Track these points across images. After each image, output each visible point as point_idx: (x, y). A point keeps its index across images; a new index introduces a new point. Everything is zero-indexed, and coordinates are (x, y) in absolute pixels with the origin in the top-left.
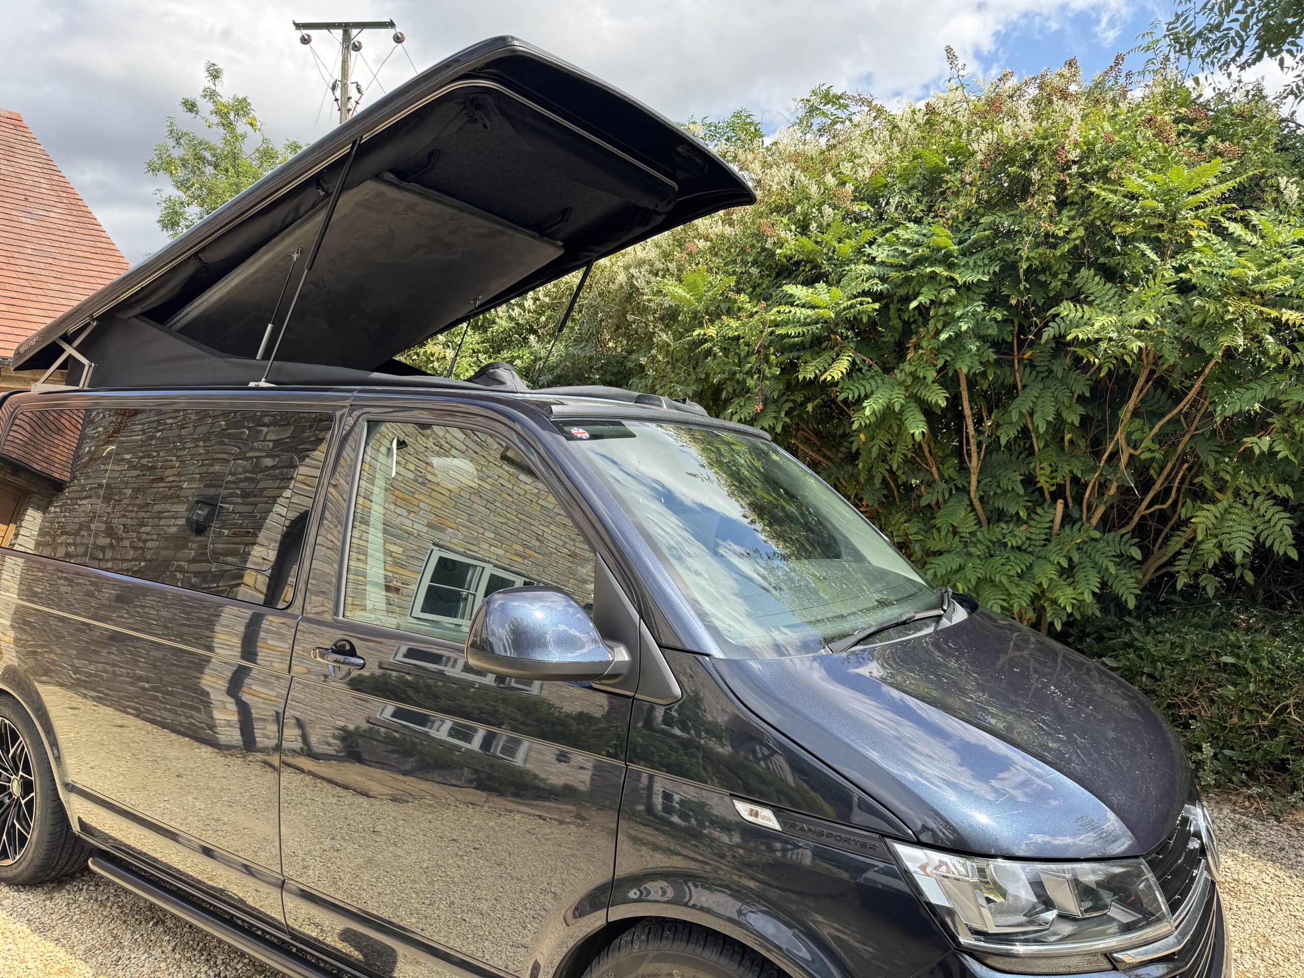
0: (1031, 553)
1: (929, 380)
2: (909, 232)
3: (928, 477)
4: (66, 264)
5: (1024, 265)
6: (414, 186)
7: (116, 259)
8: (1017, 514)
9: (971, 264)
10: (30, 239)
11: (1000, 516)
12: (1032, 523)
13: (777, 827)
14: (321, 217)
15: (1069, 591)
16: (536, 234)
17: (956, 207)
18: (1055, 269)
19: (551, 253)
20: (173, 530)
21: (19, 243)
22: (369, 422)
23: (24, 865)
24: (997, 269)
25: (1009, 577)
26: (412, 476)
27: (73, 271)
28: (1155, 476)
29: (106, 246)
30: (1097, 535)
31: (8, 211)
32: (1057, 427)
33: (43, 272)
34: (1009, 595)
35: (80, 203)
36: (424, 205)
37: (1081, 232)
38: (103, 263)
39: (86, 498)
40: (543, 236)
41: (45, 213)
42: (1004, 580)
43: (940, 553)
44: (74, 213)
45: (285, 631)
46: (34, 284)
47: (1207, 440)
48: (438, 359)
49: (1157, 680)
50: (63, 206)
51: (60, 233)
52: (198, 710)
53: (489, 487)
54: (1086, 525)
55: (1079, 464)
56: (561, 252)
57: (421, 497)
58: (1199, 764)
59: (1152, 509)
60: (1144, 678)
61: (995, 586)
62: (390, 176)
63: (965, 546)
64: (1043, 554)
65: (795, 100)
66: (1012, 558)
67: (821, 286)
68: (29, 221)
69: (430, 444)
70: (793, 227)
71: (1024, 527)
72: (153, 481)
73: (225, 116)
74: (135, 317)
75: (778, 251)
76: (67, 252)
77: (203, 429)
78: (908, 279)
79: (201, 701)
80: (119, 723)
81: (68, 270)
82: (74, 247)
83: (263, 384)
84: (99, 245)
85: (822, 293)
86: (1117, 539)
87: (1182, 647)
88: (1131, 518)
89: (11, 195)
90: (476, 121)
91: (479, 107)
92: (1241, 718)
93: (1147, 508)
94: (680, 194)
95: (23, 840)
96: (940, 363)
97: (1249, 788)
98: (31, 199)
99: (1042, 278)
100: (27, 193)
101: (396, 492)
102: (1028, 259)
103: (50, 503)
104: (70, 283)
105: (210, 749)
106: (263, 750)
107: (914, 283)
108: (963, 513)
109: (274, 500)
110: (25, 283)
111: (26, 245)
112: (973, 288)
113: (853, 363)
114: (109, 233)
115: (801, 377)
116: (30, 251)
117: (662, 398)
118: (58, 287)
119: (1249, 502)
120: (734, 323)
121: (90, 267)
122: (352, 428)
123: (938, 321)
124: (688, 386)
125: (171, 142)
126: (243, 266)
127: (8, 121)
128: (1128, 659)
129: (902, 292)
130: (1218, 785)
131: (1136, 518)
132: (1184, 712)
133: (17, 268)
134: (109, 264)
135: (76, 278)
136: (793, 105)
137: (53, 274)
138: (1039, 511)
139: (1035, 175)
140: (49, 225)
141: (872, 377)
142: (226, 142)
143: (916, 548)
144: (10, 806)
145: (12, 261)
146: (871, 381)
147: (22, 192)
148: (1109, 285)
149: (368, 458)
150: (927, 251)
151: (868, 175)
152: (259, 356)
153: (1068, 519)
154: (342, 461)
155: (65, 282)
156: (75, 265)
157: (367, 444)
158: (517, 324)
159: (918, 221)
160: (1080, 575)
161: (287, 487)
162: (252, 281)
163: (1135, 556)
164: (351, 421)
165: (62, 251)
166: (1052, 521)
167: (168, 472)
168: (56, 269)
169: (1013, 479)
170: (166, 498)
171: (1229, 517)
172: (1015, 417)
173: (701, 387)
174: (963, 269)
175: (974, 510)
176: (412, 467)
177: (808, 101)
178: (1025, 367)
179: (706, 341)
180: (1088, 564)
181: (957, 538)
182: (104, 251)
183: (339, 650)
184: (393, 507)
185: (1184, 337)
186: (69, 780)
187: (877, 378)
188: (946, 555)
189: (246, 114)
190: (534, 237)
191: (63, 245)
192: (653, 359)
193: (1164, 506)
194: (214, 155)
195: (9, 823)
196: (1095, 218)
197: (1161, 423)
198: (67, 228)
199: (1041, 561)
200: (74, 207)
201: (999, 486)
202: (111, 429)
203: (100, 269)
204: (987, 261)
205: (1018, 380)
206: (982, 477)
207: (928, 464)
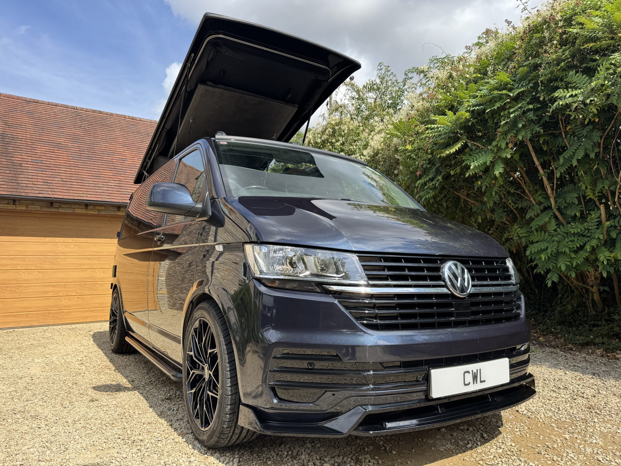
0: (588, 236)
1: (503, 147)
3: (529, 203)
5: (542, 79)
6: (221, 86)
12: (589, 220)
13: (222, 250)
15: (607, 253)
16: (283, 102)
19: (291, 110)
22: (179, 160)
34: (571, 258)
40: (287, 103)
42: (568, 251)
43: (538, 242)
56: (297, 109)
61: (564, 254)
63: (551, 237)
64: (593, 236)
66: (576, 240)
71: (585, 223)
91: (218, 45)
108: (547, 219)
113: (466, 146)
148: (585, 76)
169: (572, 197)
172: (563, 162)
175: (555, 217)
181: (547, 234)
187: (483, 152)
201: (566, 202)
204: (527, 83)
205: (567, 143)
206: (557, 199)
207: (528, 196)
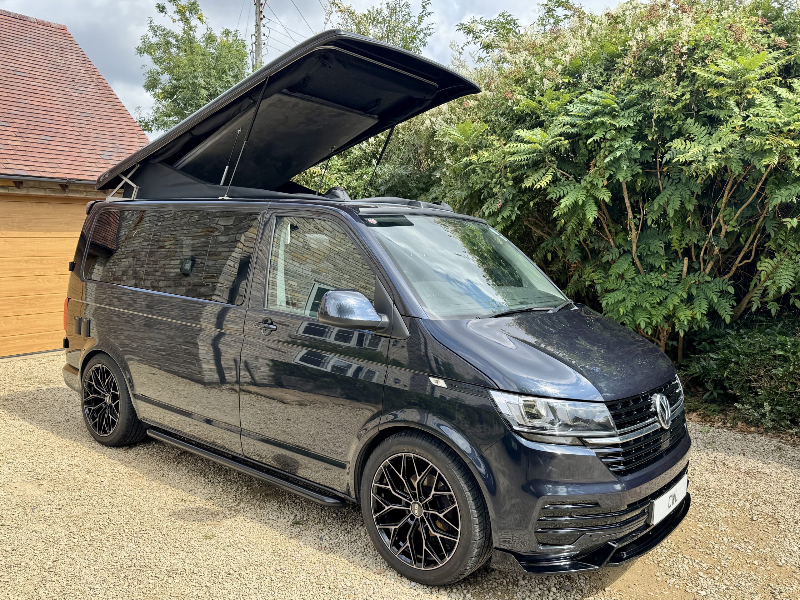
0: (668, 290)
1: (600, 185)
2: (593, 95)
3: (607, 245)
4: (98, 120)
5: (655, 116)
6: (298, 94)
7: (126, 116)
8: (660, 267)
9: (626, 115)
10: (78, 106)
11: (652, 268)
12: (669, 272)
13: (445, 386)
14: (252, 112)
15: (688, 312)
16: (363, 113)
17: (619, 81)
18: (674, 118)
19: (371, 122)
20: (173, 274)
21: (72, 109)
22: (277, 216)
23: (115, 435)
24: (641, 119)
25: (651, 304)
26: (301, 245)
27: (102, 125)
28: (743, 243)
29: (119, 108)
30: (708, 279)
31: (64, 89)
32: (682, 212)
33: (86, 126)
34: (650, 314)
35: (103, 81)
36: (303, 104)
37: (688, 96)
38: (119, 119)
39: (125, 258)
40: (366, 113)
41: (84, 89)
42: (648, 306)
43: (613, 290)
44: (101, 88)
45: (238, 320)
46: (82, 134)
47: (771, 220)
48: (317, 176)
49: (740, 366)
50: (94, 84)
51: (94, 101)
52: (194, 364)
53: (345, 251)
54: (702, 274)
55: (697, 236)
56: (377, 121)
57: (307, 256)
58: (763, 415)
59: (743, 263)
60: (732, 365)
61: (644, 310)
62: (285, 90)
63: (629, 286)
64: (674, 291)
65: (538, 5)
66: (655, 293)
67: (538, 130)
68: (76, 95)
69: (312, 227)
70: (526, 92)
71: (665, 275)
72: (159, 248)
73: (183, 14)
74: (159, 162)
75: (515, 108)
76: (99, 113)
77: (185, 220)
78: (589, 125)
79: (196, 359)
80: (153, 372)
81: (100, 124)
82: (102, 110)
83: (225, 198)
84: (116, 107)
85: (537, 135)
86: (721, 281)
87: (754, 346)
88: (730, 269)
89: (65, 79)
90: (325, 65)
91: (326, 58)
92: (787, 388)
93: (740, 262)
94: (438, 89)
95: (114, 423)
96: (607, 175)
97: (792, 429)
98: (76, 81)
99: (668, 123)
100: (74, 77)
101: (293, 254)
102: (659, 112)
103: (107, 261)
104: (102, 132)
105: (200, 385)
106: (229, 383)
107: (592, 127)
108: (626, 266)
109: (227, 258)
110: (77, 133)
111: (76, 109)
112: (629, 130)
113: (555, 176)
114: (121, 100)
115: (523, 186)
116: (78, 114)
117: (421, 202)
118: (95, 135)
119: (793, 258)
120: (486, 154)
121: (111, 122)
122: (269, 219)
123: (606, 150)
124: (463, 191)
125: (151, 34)
126: (213, 136)
127: (59, 31)
128: (724, 354)
129: (585, 133)
130: (774, 428)
131: (734, 269)
132: (754, 384)
133: (72, 125)
134: (122, 119)
135: (104, 129)
136: (537, 8)
137: (92, 127)
138: (674, 264)
139: (664, 61)
140: (87, 96)
141: (568, 185)
142: (185, 32)
143: (598, 288)
144: (105, 408)
145: (69, 120)
146: (567, 187)
147: (71, 76)
148: (703, 128)
149: (276, 235)
150: (600, 108)
151: (568, 60)
152: (222, 183)
153: (691, 270)
154: (264, 237)
155: (99, 132)
156: (103, 121)
157: (276, 227)
158: (365, 153)
159: (600, 88)
160: (696, 303)
161: (233, 251)
162: (217, 144)
163: (730, 291)
164: (268, 216)
165: (96, 112)
166: (682, 271)
167: (166, 243)
168: (93, 124)
169: (658, 246)
170: (166, 257)
171: (780, 266)
172: (656, 207)
173: (470, 192)
174: (622, 118)
175: (634, 264)
176: (302, 240)
177: (546, 5)
178: (665, 177)
179: (471, 164)
180: (703, 296)
181: (624, 281)
182: (119, 111)
183: (265, 322)
184: (291, 262)
185: (746, 159)
186: (137, 393)
187: (571, 185)
188: (616, 292)
189: (197, 12)
190: (361, 114)
191: (96, 109)
192: (444, 174)
193: (749, 261)
194: (177, 41)
195: (106, 416)
196: (699, 87)
197: (740, 210)
198: (97, 98)
199: (673, 295)
200: (100, 84)
201: (649, 250)
202: (136, 222)
203: (117, 123)
204: (635, 113)
205: (660, 185)
206: (639, 244)
207: (607, 237)
